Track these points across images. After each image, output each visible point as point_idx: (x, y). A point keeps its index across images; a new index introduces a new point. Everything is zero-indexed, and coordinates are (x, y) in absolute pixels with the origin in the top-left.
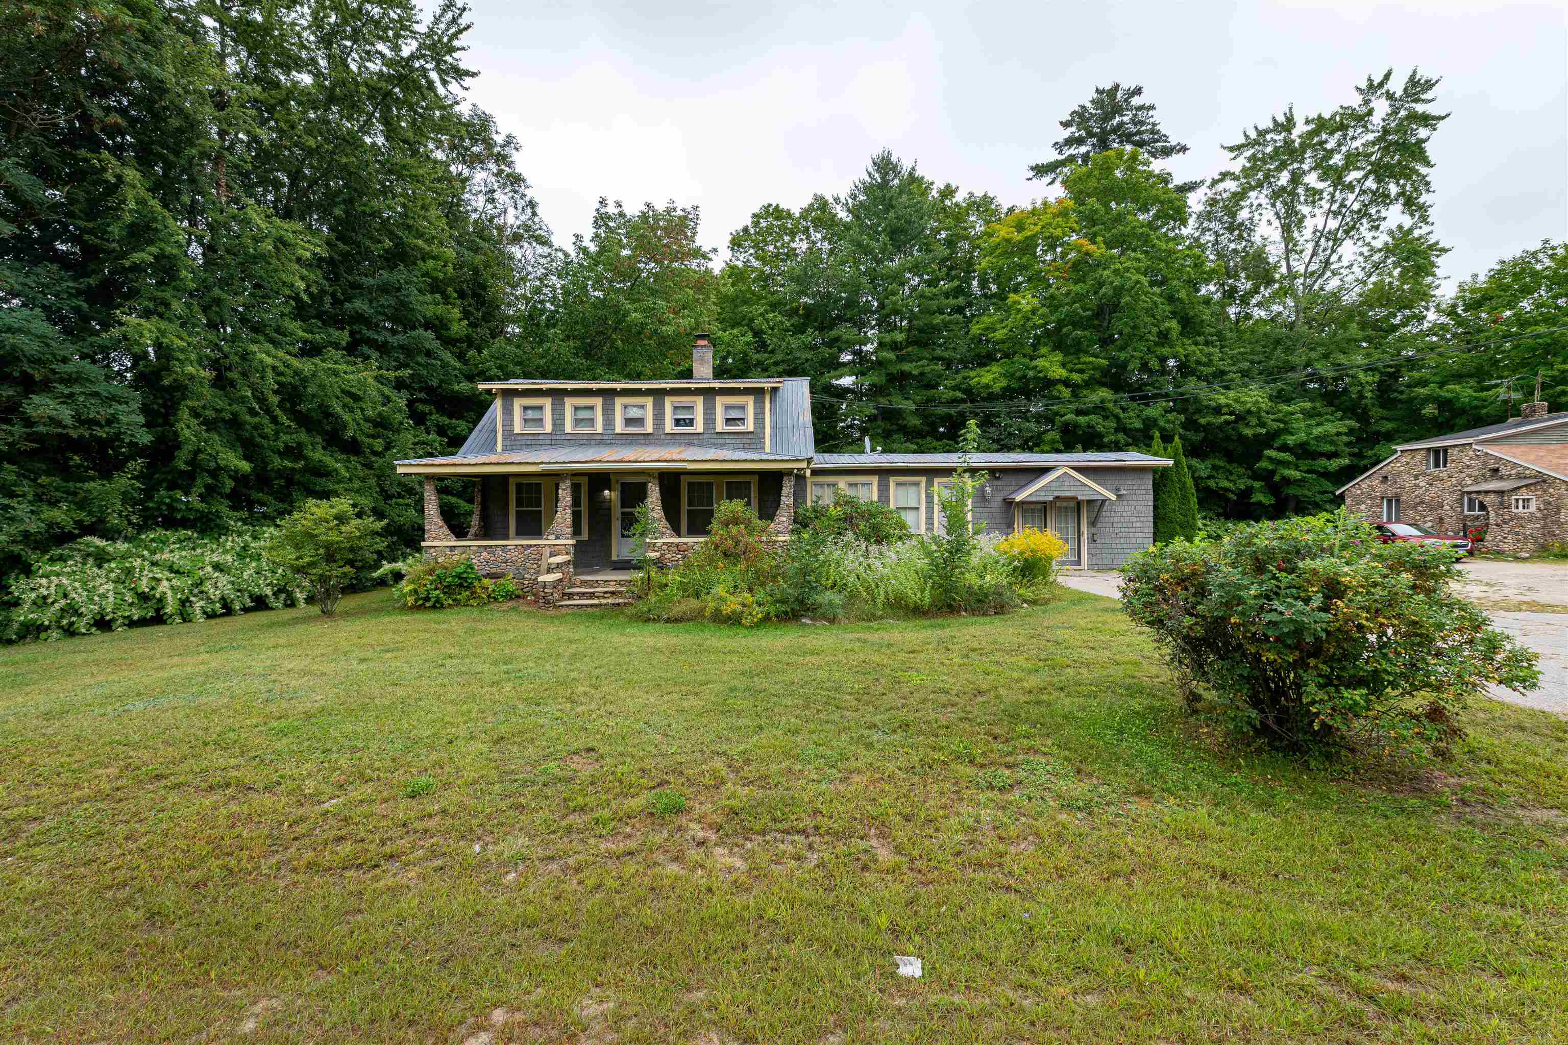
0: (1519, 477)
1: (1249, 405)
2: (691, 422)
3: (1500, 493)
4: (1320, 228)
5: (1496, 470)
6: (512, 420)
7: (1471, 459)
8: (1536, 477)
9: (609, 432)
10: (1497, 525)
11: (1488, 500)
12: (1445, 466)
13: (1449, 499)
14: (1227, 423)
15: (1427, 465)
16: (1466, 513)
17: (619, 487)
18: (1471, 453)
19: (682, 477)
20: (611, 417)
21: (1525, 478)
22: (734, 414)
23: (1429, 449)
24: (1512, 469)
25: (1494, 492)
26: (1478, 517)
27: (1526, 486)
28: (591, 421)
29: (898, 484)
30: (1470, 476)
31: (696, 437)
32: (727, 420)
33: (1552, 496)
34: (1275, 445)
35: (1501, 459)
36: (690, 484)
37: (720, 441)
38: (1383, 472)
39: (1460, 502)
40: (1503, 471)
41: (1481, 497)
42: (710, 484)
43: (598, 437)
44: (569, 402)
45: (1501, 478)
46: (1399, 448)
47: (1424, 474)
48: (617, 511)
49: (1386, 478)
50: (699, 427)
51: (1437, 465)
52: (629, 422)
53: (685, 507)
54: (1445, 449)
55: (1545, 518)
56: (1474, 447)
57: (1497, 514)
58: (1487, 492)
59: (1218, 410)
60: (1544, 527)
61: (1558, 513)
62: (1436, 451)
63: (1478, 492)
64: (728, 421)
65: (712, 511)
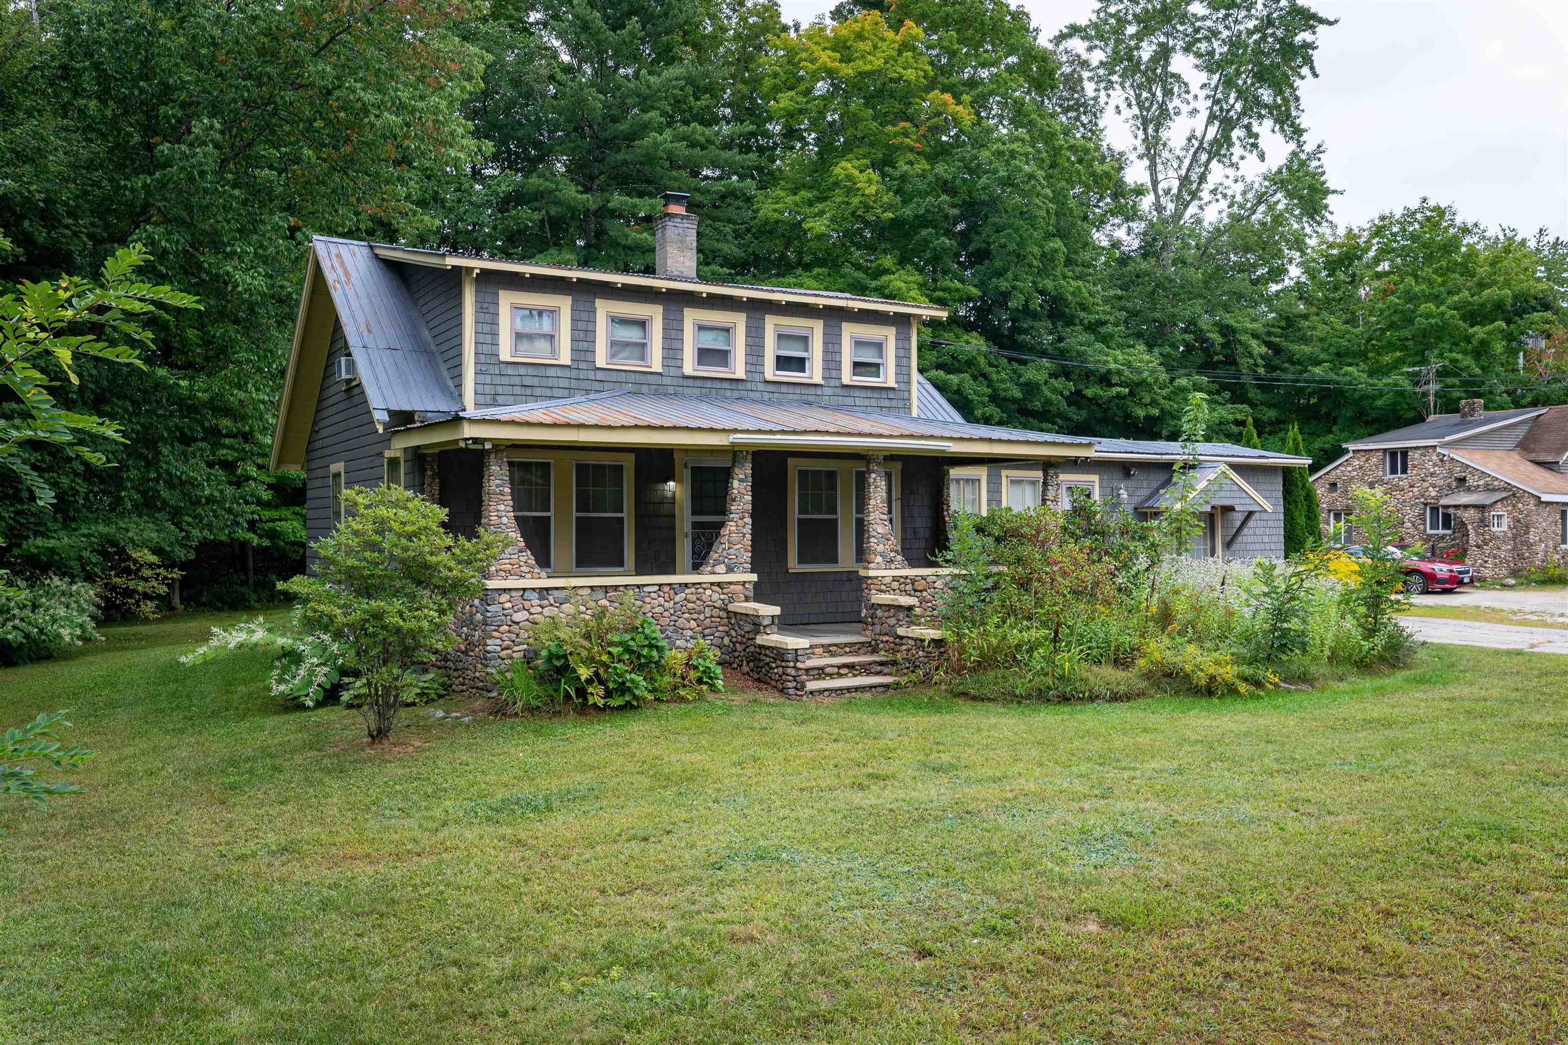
0: (1489, 489)
1: (1145, 374)
2: (799, 364)
3: (1481, 508)
4: (1199, 134)
5: (1462, 480)
6: (495, 335)
7: (1435, 465)
8: (1505, 489)
9: (673, 372)
10: (1478, 546)
11: (1469, 515)
12: (1404, 471)
13: (1411, 514)
14: (1119, 396)
15: (1384, 471)
16: (1429, 531)
17: (687, 474)
18: (1434, 458)
19: (791, 462)
20: (676, 344)
21: (1494, 490)
22: (868, 357)
23: (1385, 450)
24: (1480, 479)
25: (1475, 506)
26: (1443, 537)
27: (1501, 500)
28: (642, 348)
29: (1015, 482)
30: (1434, 486)
31: (812, 391)
32: (856, 365)
33: (1521, 512)
34: (1165, 433)
35: (1468, 466)
36: (803, 474)
37: (849, 401)
38: (1332, 477)
39: (1422, 516)
40: (1471, 481)
41: (1459, 513)
42: (831, 476)
43: (651, 380)
44: (604, 308)
45: (1469, 490)
46: (1352, 447)
47: (1382, 482)
48: (685, 520)
49: (1333, 485)
50: (815, 373)
51: (1394, 471)
52: (705, 355)
53: (794, 514)
54: (1405, 452)
55: (1514, 538)
56: (1439, 450)
57: (1478, 534)
58: (1466, 507)
59: (1105, 380)
60: (1514, 549)
61: (1527, 533)
62: (1393, 453)
63: (1457, 507)
64: (858, 366)
65: (835, 521)
